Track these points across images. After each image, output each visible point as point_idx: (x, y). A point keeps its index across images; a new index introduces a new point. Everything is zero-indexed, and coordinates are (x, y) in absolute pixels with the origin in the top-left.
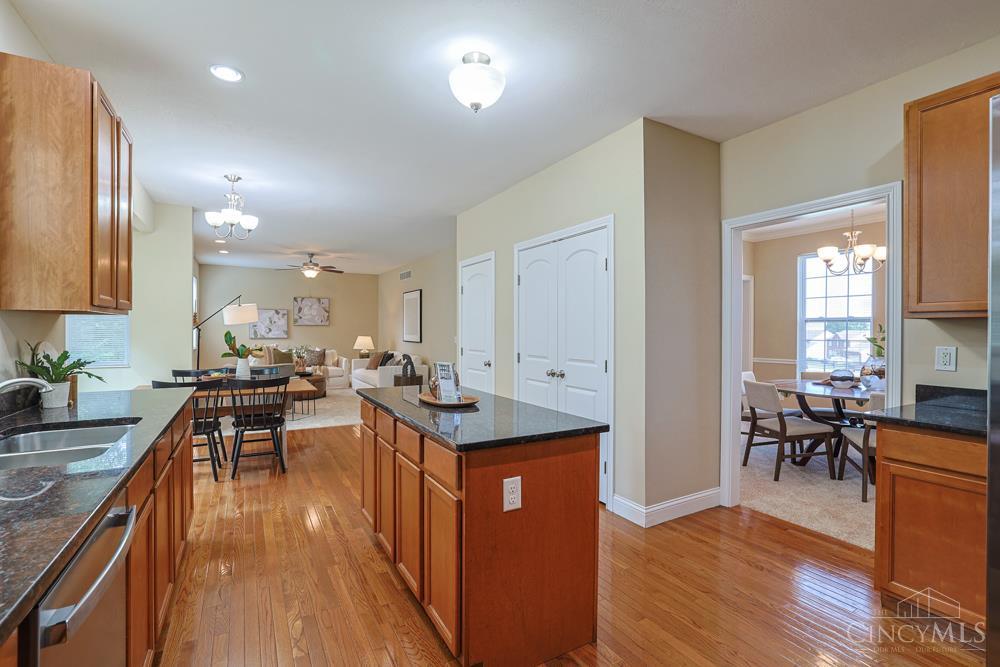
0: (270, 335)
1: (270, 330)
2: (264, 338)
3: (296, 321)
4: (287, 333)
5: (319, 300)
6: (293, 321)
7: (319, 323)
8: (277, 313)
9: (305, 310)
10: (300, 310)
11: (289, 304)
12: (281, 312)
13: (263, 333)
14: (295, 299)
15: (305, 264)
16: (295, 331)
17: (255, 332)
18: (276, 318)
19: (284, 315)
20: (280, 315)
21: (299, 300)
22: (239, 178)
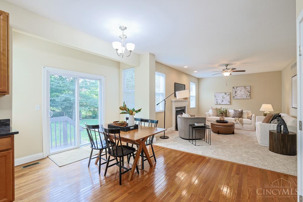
0: (223, 103)
1: (223, 101)
2: (220, 104)
3: (234, 97)
4: (230, 102)
5: (245, 87)
6: (232, 97)
7: (245, 97)
8: (226, 94)
9: (238, 92)
10: (236, 92)
11: (231, 90)
12: (227, 94)
13: (220, 102)
14: (233, 88)
15: (224, 70)
16: (234, 102)
17: (217, 102)
18: (225, 96)
19: (228, 95)
20: (227, 95)
21: (235, 88)
22: (126, 28)
